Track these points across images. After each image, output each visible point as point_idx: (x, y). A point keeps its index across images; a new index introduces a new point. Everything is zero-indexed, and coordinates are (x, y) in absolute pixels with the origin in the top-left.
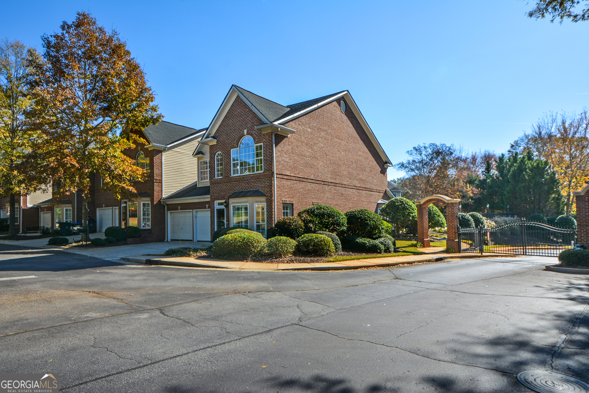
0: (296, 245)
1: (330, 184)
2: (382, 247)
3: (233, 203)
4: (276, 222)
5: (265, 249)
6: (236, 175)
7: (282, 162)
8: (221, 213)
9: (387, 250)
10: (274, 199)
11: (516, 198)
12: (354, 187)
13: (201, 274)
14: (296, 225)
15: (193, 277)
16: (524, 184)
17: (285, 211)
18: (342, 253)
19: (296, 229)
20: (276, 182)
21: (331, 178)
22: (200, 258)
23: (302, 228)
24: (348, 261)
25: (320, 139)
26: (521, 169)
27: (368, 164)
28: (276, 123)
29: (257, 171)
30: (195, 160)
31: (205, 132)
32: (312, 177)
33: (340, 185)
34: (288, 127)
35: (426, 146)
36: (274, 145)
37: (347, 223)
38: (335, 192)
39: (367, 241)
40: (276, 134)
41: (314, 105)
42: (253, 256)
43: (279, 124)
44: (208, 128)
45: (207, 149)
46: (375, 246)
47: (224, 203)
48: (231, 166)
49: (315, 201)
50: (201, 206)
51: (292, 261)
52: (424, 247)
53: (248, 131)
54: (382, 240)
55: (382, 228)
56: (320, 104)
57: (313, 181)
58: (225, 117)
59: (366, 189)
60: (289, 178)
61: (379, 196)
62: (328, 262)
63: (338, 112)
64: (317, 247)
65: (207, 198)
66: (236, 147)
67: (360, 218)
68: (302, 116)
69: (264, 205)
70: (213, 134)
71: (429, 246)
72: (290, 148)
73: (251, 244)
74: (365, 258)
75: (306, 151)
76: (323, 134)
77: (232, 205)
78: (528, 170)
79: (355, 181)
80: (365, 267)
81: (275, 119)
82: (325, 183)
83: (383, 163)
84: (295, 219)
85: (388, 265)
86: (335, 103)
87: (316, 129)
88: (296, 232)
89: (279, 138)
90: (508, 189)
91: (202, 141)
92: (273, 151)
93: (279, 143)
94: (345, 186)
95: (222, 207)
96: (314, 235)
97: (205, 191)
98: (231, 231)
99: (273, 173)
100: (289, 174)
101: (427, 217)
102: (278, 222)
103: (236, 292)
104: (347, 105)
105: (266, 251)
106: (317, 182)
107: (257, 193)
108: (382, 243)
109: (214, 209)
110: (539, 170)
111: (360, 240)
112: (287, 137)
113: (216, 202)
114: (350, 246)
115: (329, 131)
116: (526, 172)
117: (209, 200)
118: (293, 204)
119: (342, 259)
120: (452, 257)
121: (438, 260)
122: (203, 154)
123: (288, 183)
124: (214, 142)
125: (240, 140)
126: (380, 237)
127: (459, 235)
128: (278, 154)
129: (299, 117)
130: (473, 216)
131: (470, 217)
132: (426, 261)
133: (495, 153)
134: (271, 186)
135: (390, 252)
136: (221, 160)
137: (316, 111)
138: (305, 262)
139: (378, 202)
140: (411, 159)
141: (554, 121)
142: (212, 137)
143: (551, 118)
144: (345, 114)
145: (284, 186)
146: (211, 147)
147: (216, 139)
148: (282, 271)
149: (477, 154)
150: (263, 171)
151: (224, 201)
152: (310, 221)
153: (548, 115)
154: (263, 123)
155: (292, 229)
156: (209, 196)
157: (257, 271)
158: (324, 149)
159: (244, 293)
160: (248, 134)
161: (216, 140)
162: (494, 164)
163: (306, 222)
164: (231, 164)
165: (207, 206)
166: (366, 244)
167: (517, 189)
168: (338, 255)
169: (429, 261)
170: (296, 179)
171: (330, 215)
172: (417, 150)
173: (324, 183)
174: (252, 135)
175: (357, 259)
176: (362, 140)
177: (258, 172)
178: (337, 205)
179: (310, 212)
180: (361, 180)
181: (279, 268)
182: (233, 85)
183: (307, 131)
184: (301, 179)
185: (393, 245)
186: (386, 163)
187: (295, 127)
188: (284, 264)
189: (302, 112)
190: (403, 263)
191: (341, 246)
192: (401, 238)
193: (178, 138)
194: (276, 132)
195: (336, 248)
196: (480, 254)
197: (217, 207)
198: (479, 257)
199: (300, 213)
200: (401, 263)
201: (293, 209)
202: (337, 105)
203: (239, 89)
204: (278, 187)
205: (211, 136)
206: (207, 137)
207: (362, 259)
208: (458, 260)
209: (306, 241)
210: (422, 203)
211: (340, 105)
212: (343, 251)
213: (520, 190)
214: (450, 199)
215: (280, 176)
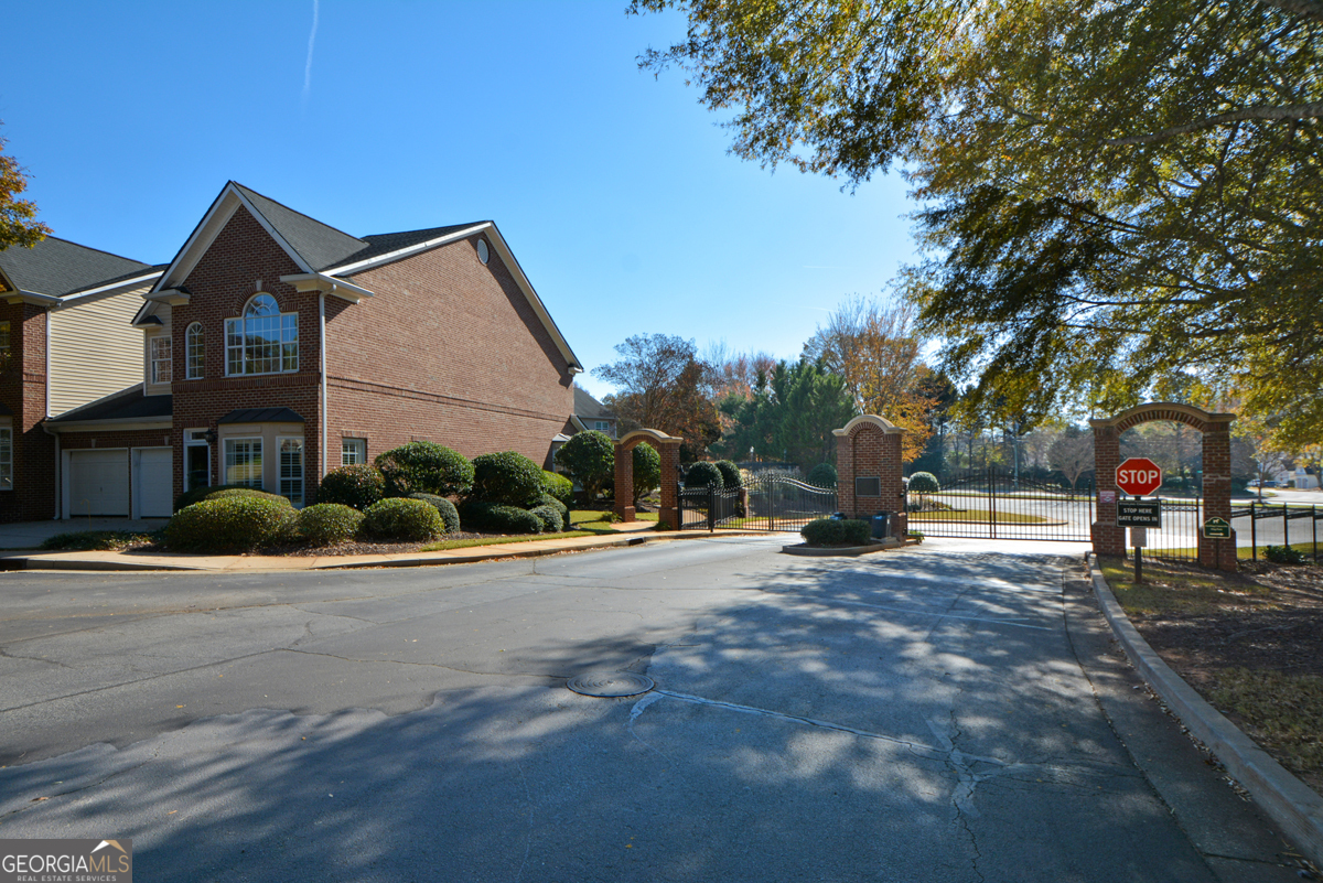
0: (364, 521)
1: (451, 401)
2: (540, 522)
3: (227, 434)
4: (325, 474)
5: (294, 531)
6: (237, 375)
7: (343, 354)
8: (198, 455)
9: (550, 528)
10: (323, 429)
11: (797, 437)
12: (503, 410)
13: (127, 582)
14: (366, 482)
15: (104, 589)
16: (808, 414)
17: (349, 453)
18: (460, 534)
19: (366, 489)
20: (325, 393)
21: (455, 390)
22: (133, 551)
23: (379, 487)
24: (466, 549)
25: (431, 312)
26: (805, 389)
27: (535, 367)
28: (328, 274)
29: (284, 368)
30: (139, 334)
31: (160, 274)
32: (412, 386)
33: (474, 405)
34: (357, 284)
35: (649, 337)
36: (323, 318)
37: (475, 478)
38: (463, 417)
39: (513, 512)
40: (329, 295)
41: (417, 243)
42: (262, 544)
43: (335, 276)
44: (170, 265)
45: (165, 313)
46: (526, 519)
47: (206, 433)
48: (224, 355)
49: (416, 434)
50: (152, 439)
51: (349, 552)
52: (623, 521)
53: (264, 283)
54: (540, 509)
55: (542, 488)
56: (430, 243)
57: (414, 395)
58: (212, 247)
59: (528, 414)
60: (357, 386)
61: (555, 427)
62: (425, 551)
63: (473, 265)
64: (407, 523)
65: (164, 422)
66: (236, 316)
67: (500, 468)
68: (390, 263)
69: (300, 441)
70: (180, 282)
71: (634, 520)
72: (361, 325)
73: (260, 519)
74: (500, 543)
75: (397, 335)
76: (437, 302)
77: (224, 439)
78: (814, 391)
79: (507, 398)
80: (493, 557)
81: (329, 263)
82: (441, 400)
83: (565, 365)
84: (367, 470)
85: (539, 553)
86: (465, 243)
87: (422, 291)
88: (366, 494)
89: (337, 304)
90: (785, 421)
91: (152, 295)
92: (319, 330)
93: (334, 314)
94: (483, 407)
95: (202, 442)
96: (401, 501)
97: (159, 405)
98: (215, 494)
99: (320, 375)
100: (359, 380)
101: (630, 467)
102: (330, 476)
103: (190, 610)
104: (491, 249)
105: (295, 533)
106: (423, 397)
107: (283, 415)
108: (541, 515)
109: (182, 446)
110: (830, 392)
111: (497, 510)
112: (354, 304)
113: (188, 432)
114: (478, 520)
115: (451, 298)
116: (813, 394)
117: (170, 426)
118: (366, 440)
119: (453, 545)
120: (660, 538)
121: (633, 543)
122: (158, 322)
123: (357, 396)
124: (185, 300)
125: (246, 300)
126: (541, 504)
127: (680, 499)
128: (333, 336)
129: (382, 265)
130: (721, 467)
131: (717, 469)
132: (612, 544)
133: (775, 357)
134: (314, 402)
135: (555, 531)
136: (201, 340)
137: (423, 256)
138: (377, 553)
139: (554, 439)
140: (623, 359)
141: (859, 310)
142: (177, 288)
143: (856, 306)
144: (488, 267)
145: (345, 402)
146: (177, 310)
147: (187, 292)
148: (321, 571)
149: (747, 357)
150: (298, 370)
151: (205, 429)
152: (400, 474)
153: (852, 300)
154: (300, 272)
155: (359, 490)
156: (170, 417)
157: (264, 572)
158: (438, 332)
159: (210, 611)
160: (264, 289)
161: (188, 296)
162: (769, 378)
163: (389, 476)
164: (223, 350)
165: (166, 439)
166: (508, 516)
167: (798, 421)
168: (452, 538)
169: (618, 545)
170: (375, 388)
171: (441, 463)
172: (634, 344)
173: (439, 399)
174: (273, 293)
175: (485, 544)
176: (522, 319)
177: (286, 371)
178: (467, 443)
179: (400, 456)
180: (518, 395)
181: (316, 565)
182: (230, 181)
183: (402, 294)
184: (386, 390)
185: (563, 518)
186: (572, 365)
187: (373, 283)
188: (332, 558)
189: (390, 255)
190: (568, 550)
191: (458, 521)
192: (592, 505)
193: (92, 281)
194: (328, 293)
195: (448, 526)
196: (709, 532)
197: (189, 441)
198: (707, 536)
199: (379, 457)
200: (563, 550)
201: (366, 449)
202: (470, 247)
203: (245, 192)
204: (332, 404)
205: (176, 285)
206: (165, 288)
207: (494, 544)
208: (668, 541)
209: (384, 513)
210: (622, 442)
211: (475, 247)
212: (463, 530)
213: (803, 423)
214: (667, 436)
215: (338, 383)
